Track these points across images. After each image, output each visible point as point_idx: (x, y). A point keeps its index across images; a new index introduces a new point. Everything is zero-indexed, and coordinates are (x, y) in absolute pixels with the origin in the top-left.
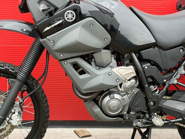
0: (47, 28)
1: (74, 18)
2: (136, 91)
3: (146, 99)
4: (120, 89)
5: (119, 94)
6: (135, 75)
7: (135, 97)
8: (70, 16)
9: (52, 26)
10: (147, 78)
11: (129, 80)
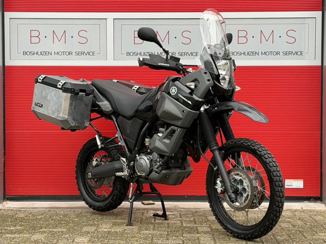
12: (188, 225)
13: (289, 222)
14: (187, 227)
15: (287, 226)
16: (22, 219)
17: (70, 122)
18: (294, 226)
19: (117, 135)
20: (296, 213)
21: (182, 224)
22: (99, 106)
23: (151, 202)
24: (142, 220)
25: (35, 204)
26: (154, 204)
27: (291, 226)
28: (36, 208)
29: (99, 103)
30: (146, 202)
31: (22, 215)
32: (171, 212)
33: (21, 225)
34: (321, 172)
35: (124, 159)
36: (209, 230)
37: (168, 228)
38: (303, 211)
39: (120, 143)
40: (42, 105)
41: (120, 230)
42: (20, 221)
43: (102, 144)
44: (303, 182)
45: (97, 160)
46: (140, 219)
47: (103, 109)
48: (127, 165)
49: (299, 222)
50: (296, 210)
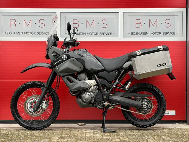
0: (56, 63)
1: (66, 58)
2: (97, 91)
3: (102, 95)
4: (90, 90)
5: (90, 93)
6: (96, 84)
7: (97, 94)
8: (64, 57)
9: (58, 62)
10: (102, 85)
11: (94, 86)
12: (106, 138)
13: (167, 136)
14: (106, 139)
15: (167, 138)
16: (4, 135)
18: (171, 138)
20: (172, 130)
21: (102, 137)
23: (83, 124)
24: (78, 134)
25: (12, 125)
26: (85, 125)
27: (169, 138)
28: (13, 128)
30: (80, 124)
31: (4, 132)
32: (96, 130)
33: (3, 138)
34: (186, 105)
36: (119, 140)
37: (94, 139)
38: (176, 129)
41: (65, 141)
42: (3, 136)
44: (175, 111)
46: (76, 134)
49: (174, 136)
50: (172, 129)
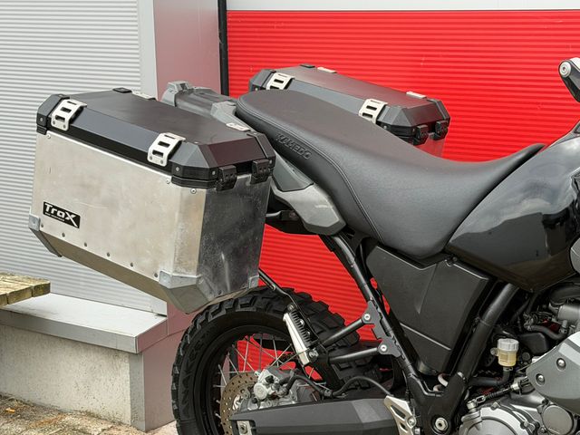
17: (205, 290)
19: (367, 317)
22: (285, 206)
29: (288, 196)
35: (403, 404)
39: (383, 348)
40: (77, 219)
43: (311, 347)
45: (270, 380)
47: (306, 219)
48: (417, 426)
